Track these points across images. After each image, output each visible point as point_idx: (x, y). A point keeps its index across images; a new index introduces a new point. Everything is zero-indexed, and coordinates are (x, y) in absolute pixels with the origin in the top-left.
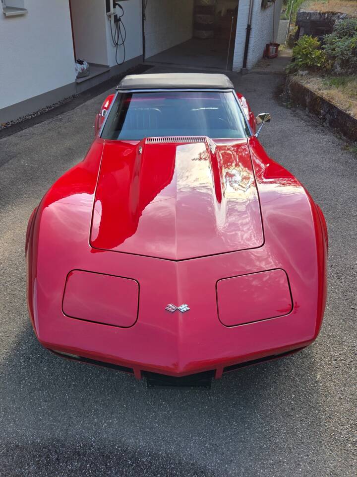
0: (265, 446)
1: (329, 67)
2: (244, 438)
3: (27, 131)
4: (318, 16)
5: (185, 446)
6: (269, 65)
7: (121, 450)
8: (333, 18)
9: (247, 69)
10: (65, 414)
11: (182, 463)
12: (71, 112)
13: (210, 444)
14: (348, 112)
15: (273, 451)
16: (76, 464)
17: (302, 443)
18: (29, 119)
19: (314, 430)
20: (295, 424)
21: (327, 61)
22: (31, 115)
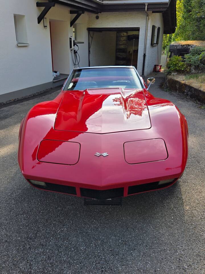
0: (155, 242)
1: (188, 70)
2: (143, 238)
3: (25, 103)
4: (181, 47)
5: (107, 242)
6: (156, 75)
7: (68, 243)
8: (189, 47)
9: (144, 76)
10: (36, 226)
11: (104, 250)
12: (50, 95)
13: (122, 240)
14: (200, 89)
15: (161, 244)
16: (41, 250)
17: (178, 240)
18: (27, 98)
19: (185, 234)
20: (174, 231)
21: (187, 67)
22: (28, 96)
